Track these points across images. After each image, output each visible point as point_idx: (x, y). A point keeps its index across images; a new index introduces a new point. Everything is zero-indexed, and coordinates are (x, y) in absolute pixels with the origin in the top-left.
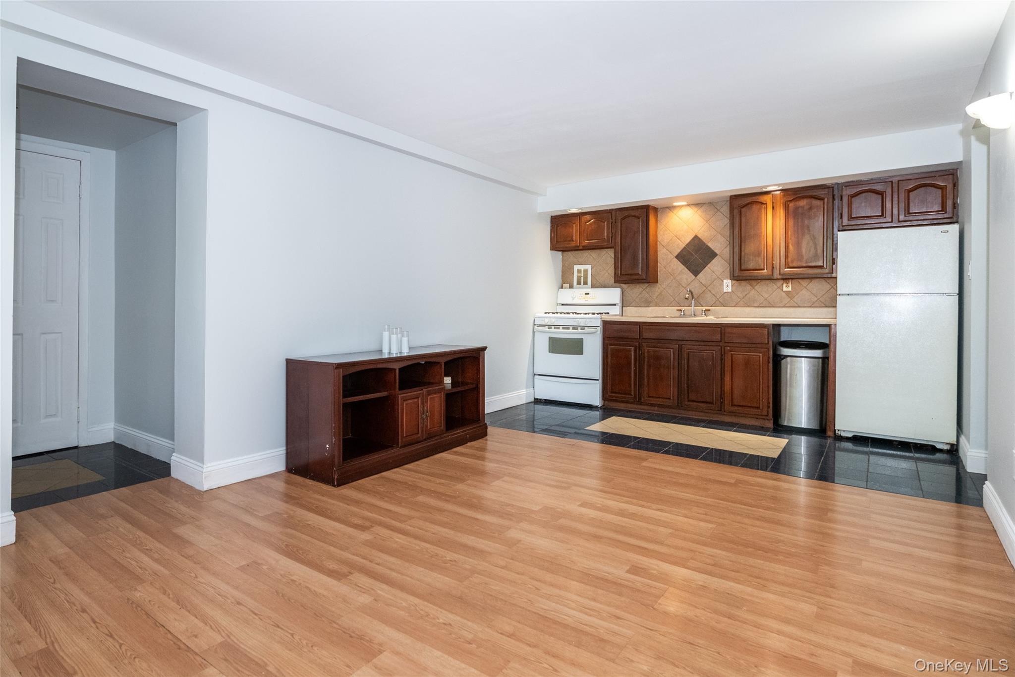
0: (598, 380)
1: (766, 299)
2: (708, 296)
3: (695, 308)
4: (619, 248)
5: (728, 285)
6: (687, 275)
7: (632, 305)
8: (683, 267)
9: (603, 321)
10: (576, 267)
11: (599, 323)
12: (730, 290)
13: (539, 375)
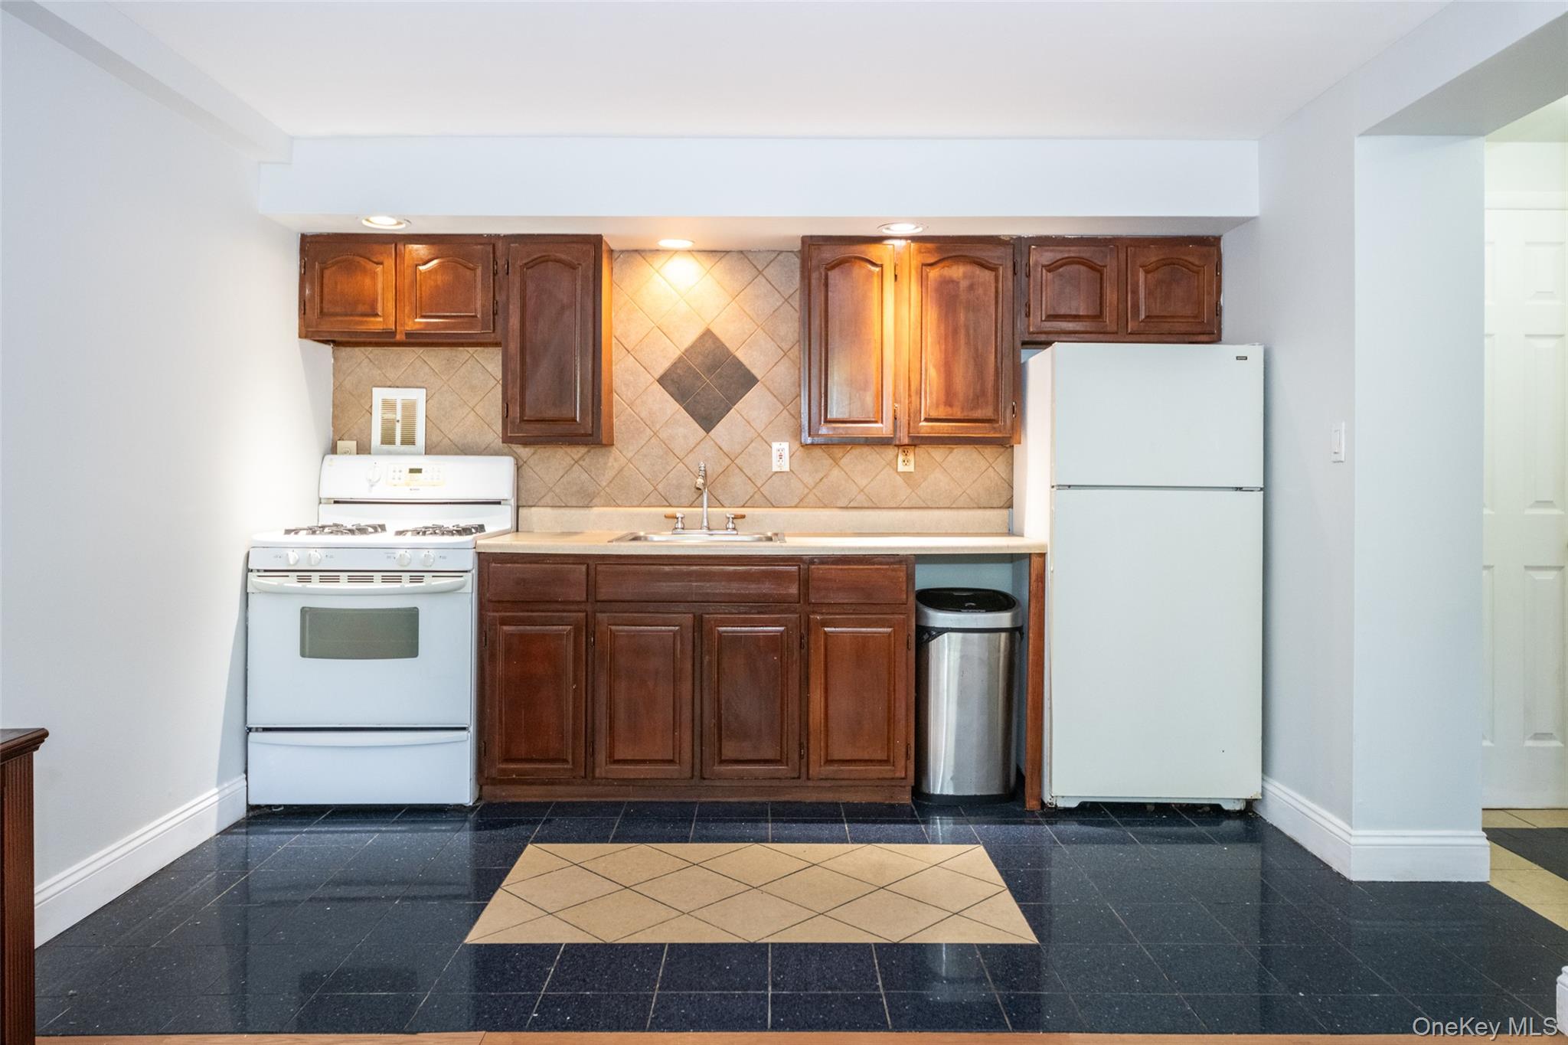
0: (464, 729)
1: (862, 490)
2: (737, 481)
3: (709, 509)
4: (514, 346)
5: (781, 454)
6: (687, 428)
7: (543, 502)
8: (677, 406)
9: (479, 554)
10: (379, 395)
11: (469, 562)
12: (786, 468)
13: (265, 730)
